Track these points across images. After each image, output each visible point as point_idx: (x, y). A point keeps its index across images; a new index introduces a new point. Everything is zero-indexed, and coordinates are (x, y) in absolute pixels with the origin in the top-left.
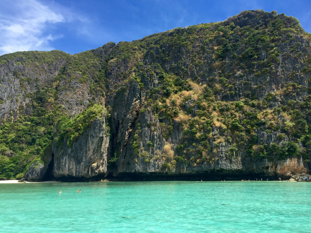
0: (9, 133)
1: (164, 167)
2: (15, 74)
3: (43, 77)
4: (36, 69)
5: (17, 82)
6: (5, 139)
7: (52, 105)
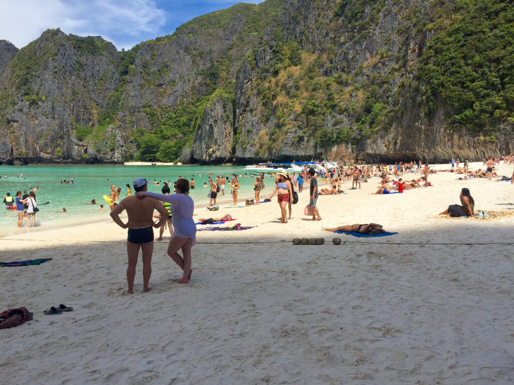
0: (181, 116)
1: (257, 154)
2: (186, 50)
3: (217, 47)
4: (210, 37)
5: (188, 58)
6: (177, 123)
7: (223, 80)
